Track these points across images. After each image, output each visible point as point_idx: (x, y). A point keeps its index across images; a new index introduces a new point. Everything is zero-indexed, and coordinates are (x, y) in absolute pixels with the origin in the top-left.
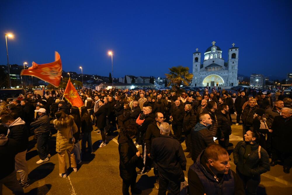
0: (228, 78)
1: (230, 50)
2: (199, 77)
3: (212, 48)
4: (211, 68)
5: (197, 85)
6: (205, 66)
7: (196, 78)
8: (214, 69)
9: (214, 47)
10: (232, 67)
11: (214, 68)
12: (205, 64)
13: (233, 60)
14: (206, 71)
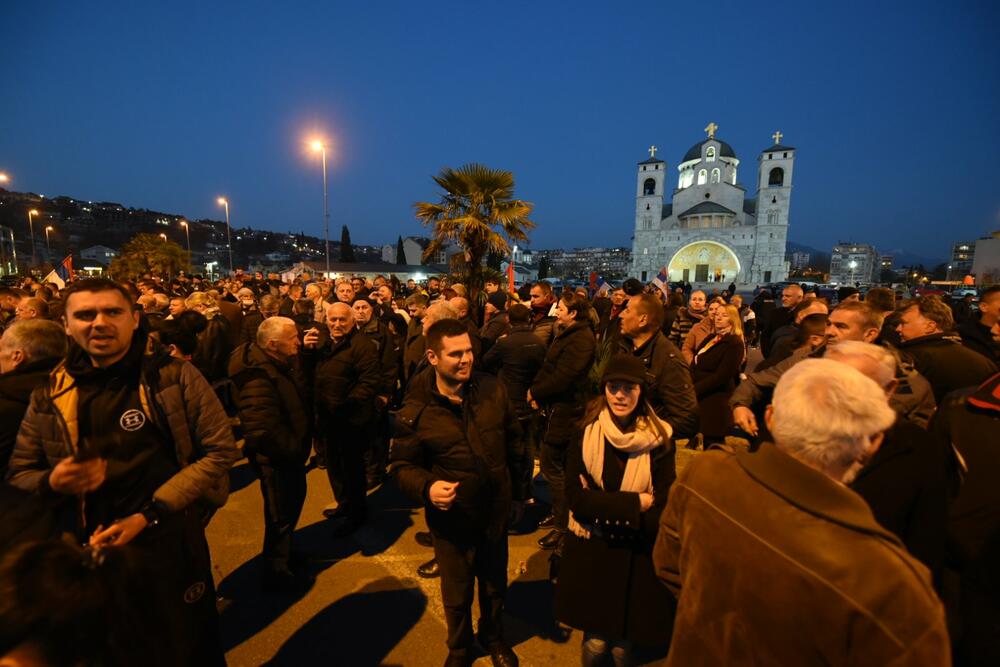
0: (754, 252)
1: (766, 156)
2: (656, 248)
3: (703, 147)
4: (697, 218)
5: (648, 274)
6: (677, 210)
7: (646, 252)
8: (707, 220)
9: (711, 142)
10: (770, 217)
11: (710, 217)
12: (680, 204)
13: (774, 190)
14: (682, 227)
